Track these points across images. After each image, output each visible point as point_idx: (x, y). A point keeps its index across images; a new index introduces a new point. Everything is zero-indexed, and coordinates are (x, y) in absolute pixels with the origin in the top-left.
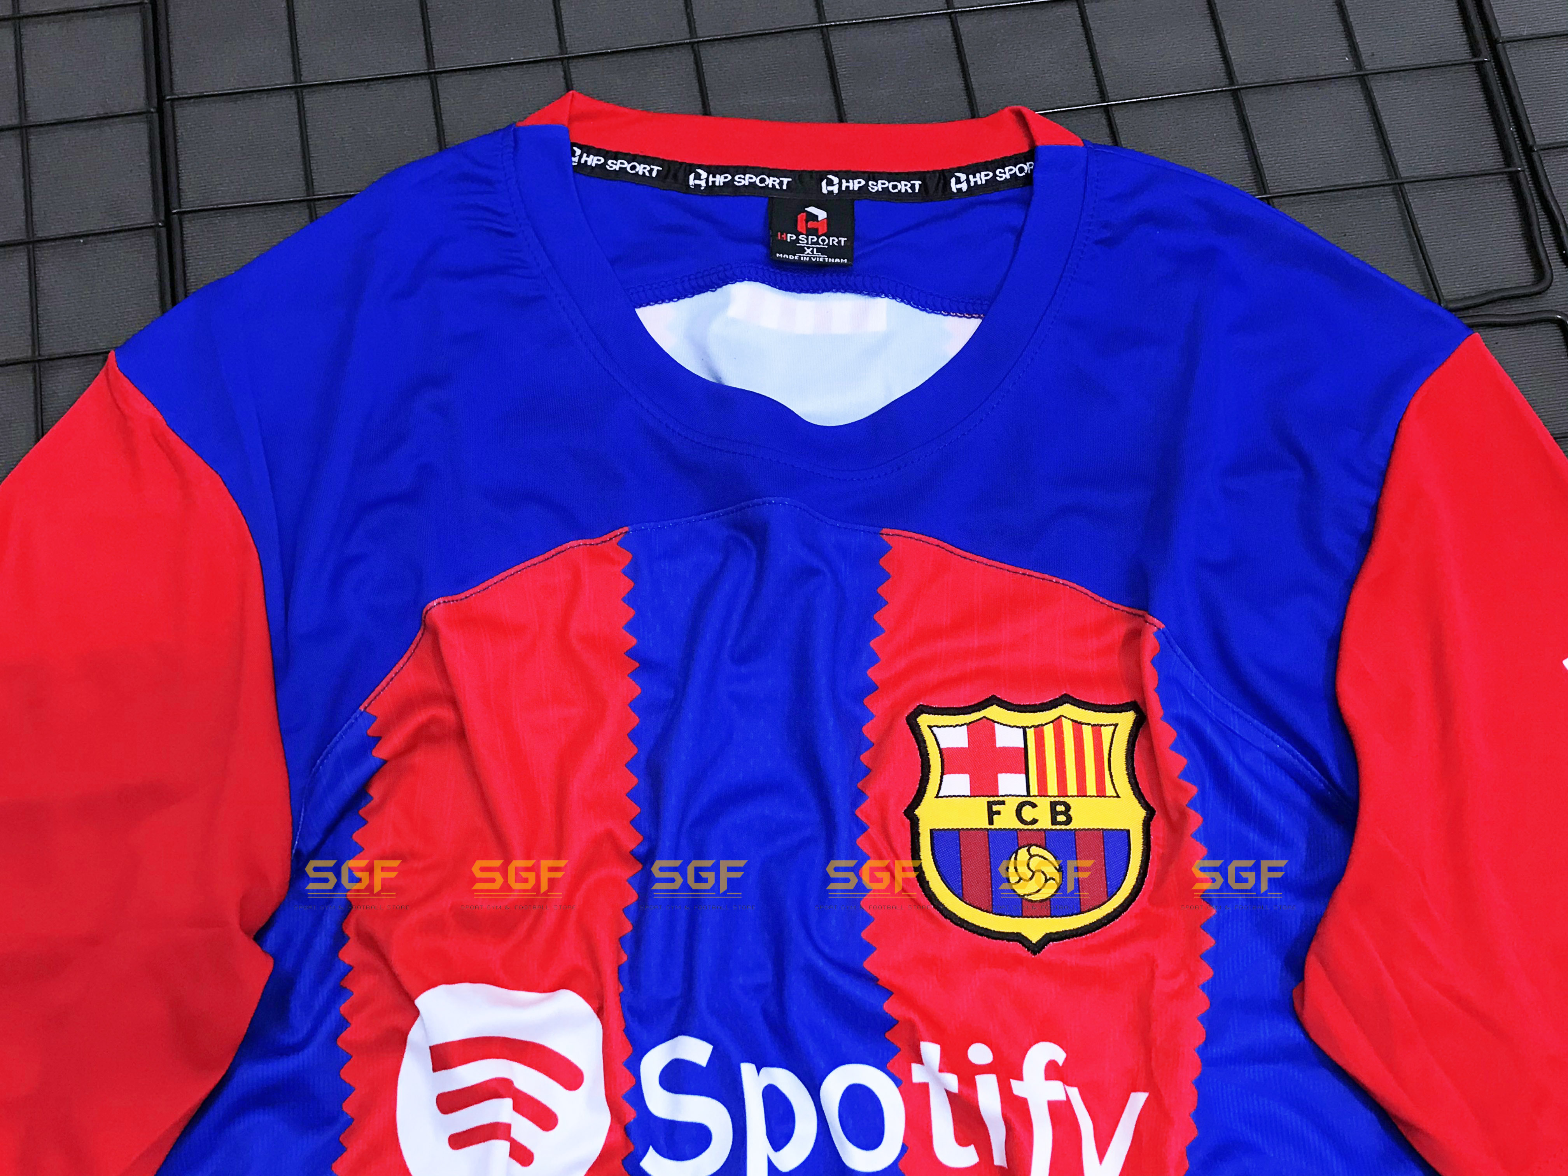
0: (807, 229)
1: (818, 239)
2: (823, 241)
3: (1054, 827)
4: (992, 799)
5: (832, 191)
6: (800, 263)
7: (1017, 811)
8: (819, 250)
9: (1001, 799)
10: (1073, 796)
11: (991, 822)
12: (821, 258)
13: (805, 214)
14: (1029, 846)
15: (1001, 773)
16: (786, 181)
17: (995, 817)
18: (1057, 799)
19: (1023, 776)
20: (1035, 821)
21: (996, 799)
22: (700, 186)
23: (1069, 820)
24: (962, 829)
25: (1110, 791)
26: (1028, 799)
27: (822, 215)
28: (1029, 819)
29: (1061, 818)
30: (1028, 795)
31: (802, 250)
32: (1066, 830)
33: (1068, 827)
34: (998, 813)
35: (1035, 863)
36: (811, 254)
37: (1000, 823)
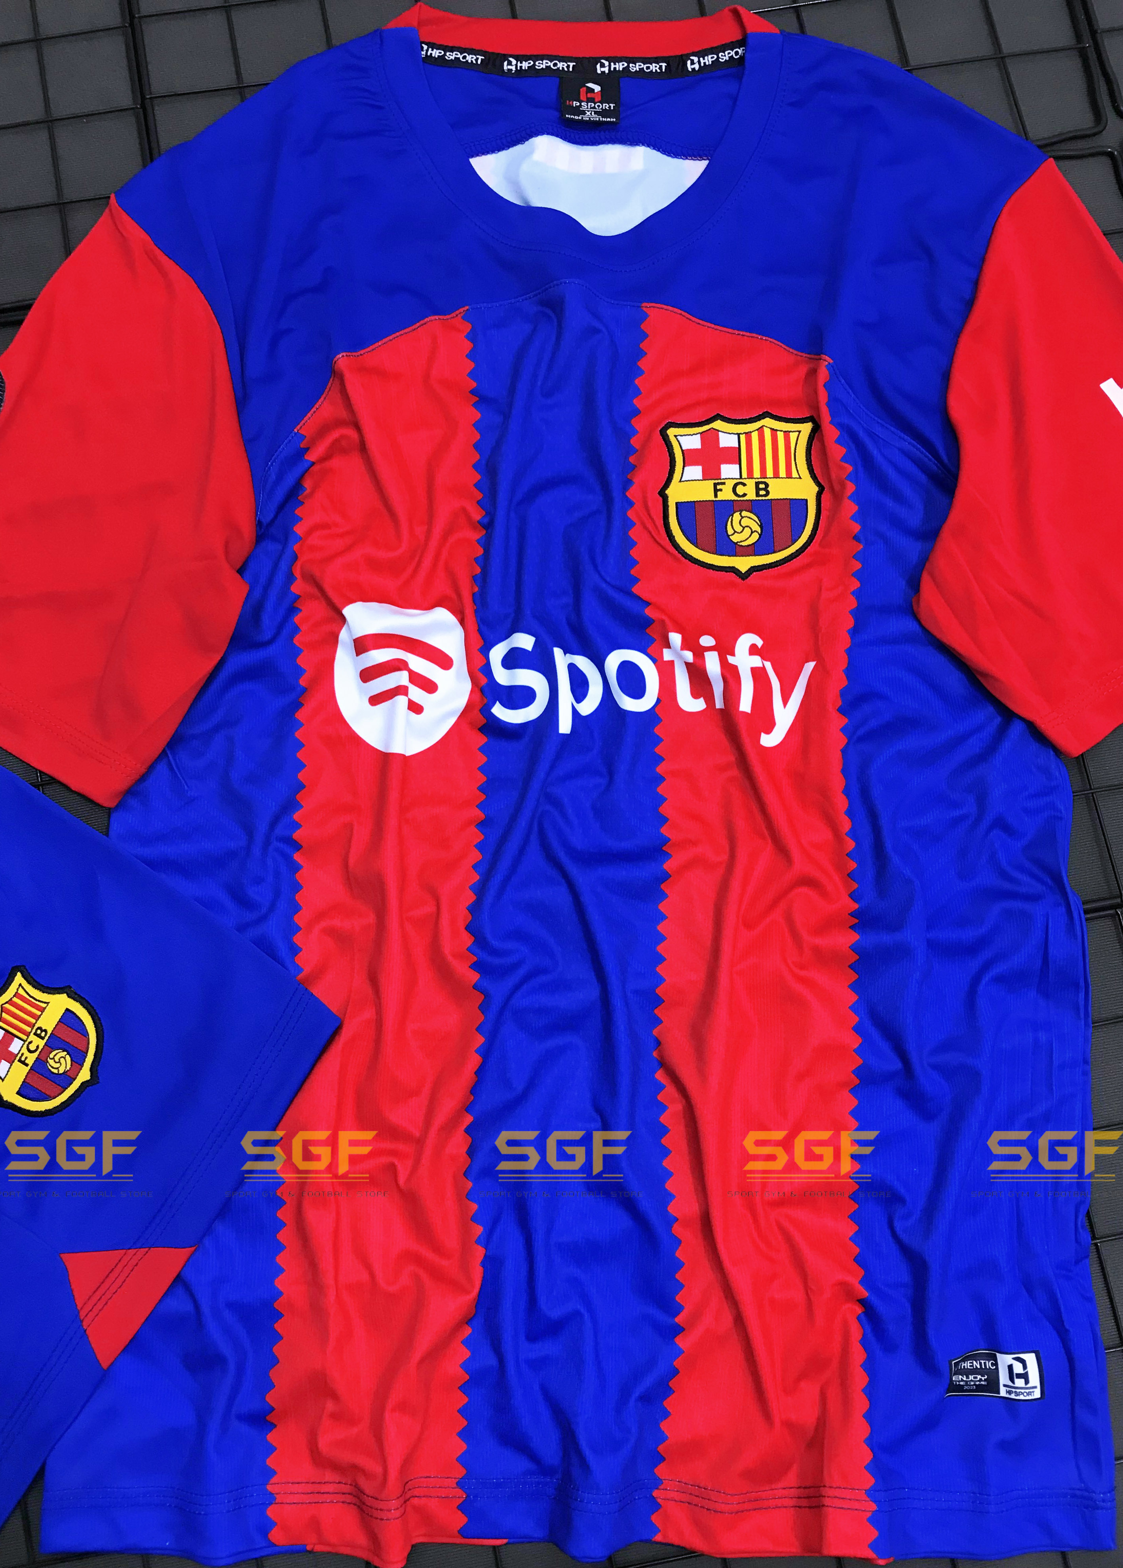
0: (587, 98)
1: (595, 104)
2: (599, 106)
3: (757, 498)
4: (716, 481)
5: (604, 72)
6: (582, 121)
7: (733, 488)
8: (596, 113)
9: (723, 481)
10: (770, 478)
11: (716, 496)
12: (596, 118)
13: (585, 88)
14: (741, 511)
15: (723, 464)
16: (571, 64)
17: (719, 493)
18: (760, 480)
19: (738, 466)
20: (745, 495)
21: (719, 481)
22: (512, 70)
23: (768, 493)
24: (697, 501)
25: (795, 474)
26: (741, 481)
27: (597, 88)
28: (741, 494)
29: (762, 492)
30: (741, 477)
31: (584, 113)
32: (765, 500)
33: (766, 498)
34: (721, 490)
35: (745, 522)
36: (589, 115)
37: (721, 496)
